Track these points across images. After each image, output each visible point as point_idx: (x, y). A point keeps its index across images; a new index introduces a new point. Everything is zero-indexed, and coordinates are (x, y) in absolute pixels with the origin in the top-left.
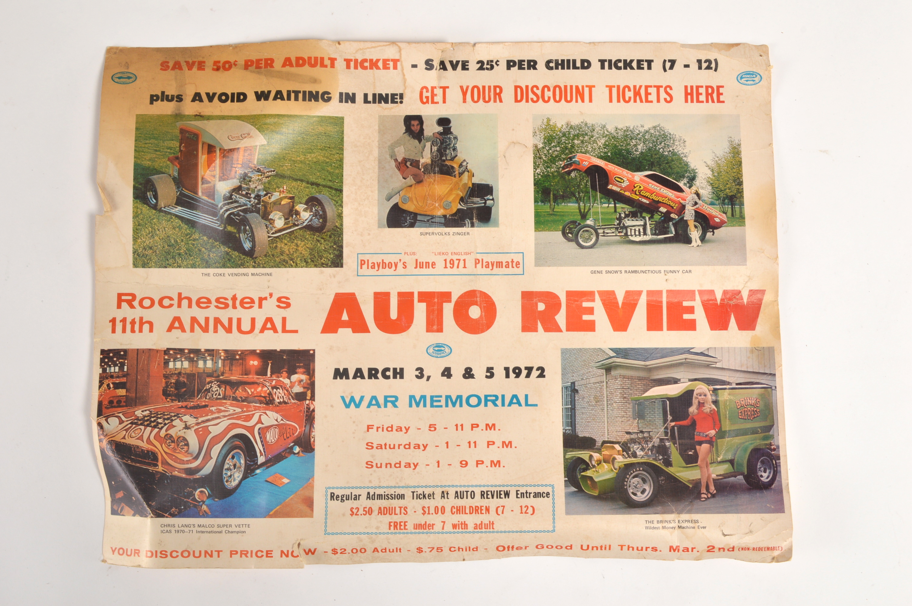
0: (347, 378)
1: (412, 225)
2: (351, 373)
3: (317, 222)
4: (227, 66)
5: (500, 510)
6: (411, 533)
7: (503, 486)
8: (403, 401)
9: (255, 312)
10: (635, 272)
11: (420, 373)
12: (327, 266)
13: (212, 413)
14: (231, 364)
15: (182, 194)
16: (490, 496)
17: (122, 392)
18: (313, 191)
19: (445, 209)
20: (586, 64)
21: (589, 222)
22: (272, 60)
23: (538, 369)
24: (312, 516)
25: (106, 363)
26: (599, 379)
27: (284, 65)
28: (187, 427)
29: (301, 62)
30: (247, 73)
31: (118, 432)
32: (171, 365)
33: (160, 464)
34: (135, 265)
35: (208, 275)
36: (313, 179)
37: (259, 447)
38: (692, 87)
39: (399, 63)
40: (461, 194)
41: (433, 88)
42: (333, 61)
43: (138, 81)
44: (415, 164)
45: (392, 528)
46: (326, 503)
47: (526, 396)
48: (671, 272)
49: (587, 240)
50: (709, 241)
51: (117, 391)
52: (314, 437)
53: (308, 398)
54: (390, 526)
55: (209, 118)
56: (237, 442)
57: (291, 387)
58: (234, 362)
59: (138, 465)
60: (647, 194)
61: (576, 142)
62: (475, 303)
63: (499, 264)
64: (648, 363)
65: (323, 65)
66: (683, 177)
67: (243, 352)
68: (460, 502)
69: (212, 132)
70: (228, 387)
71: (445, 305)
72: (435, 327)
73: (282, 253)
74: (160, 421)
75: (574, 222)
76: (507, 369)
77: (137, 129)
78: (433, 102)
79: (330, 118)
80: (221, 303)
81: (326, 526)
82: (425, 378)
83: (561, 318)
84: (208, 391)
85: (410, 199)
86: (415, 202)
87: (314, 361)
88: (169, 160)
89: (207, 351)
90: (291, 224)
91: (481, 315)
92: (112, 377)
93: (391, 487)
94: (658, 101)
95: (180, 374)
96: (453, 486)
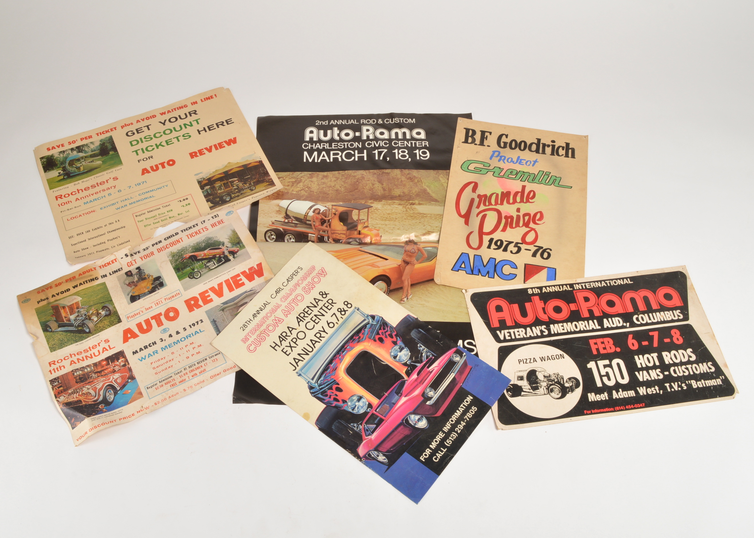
0: (138, 352)
1: (139, 299)
2: (138, 351)
3: (108, 313)
4: (60, 284)
5: (206, 365)
6: (179, 385)
7: (204, 358)
8: (160, 351)
9: (98, 348)
10: (217, 277)
11: (162, 340)
12: (117, 324)
13: (96, 382)
14: (96, 367)
15: (59, 324)
16: (200, 362)
17: (62, 388)
18: (103, 305)
19: (147, 289)
20: (177, 234)
21: (196, 270)
22: (75, 277)
23: (200, 321)
24: (143, 397)
25: (53, 383)
26: (221, 314)
27: (79, 276)
28: (88, 389)
29: (84, 273)
30: (67, 283)
31: (65, 400)
32: (75, 374)
33: (83, 402)
34: (51, 352)
35: (78, 345)
36: (102, 302)
37: (116, 385)
38: (213, 224)
39: (117, 260)
40: (151, 283)
41: (131, 262)
42: (95, 268)
43: (31, 300)
44: (133, 282)
45: (172, 386)
46: (146, 391)
47: (200, 330)
48: (229, 272)
49: (197, 276)
50: (236, 257)
51: (59, 389)
52: (134, 375)
53: (127, 364)
54: (171, 386)
55: (60, 300)
56: (108, 387)
57: (120, 364)
58: (97, 366)
59: (76, 405)
60: (211, 254)
61: (182, 253)
62: (171, 312)
63: (173, 297)
64: (235, 302)
65: (92, 270)
66: (220, 245)
67: (99, 362)
68: (191, 369)
69: (62, 303)
70: (98, 373)
71: (161, 317)
72: (160, 325)
73: (100, 327)
74: (78, 390)
75: (191, 273)
76: (190, 326)
77: (36, 313)
78: (132, 265)
79: (100, 284)
80: (86, 351)
81: (149, 397)
82: (164, 340)
83: (201, 303)
84: (92, 377)
85: (136, 292)
86: (137, 292)
87: (124, 353)
88: (51, 316)
89: (86, 366)
90: (99, 318)
91: (174, 314)
92: (56, 386)
93: (166, 376)
94: (204, 231)
95: (79, 375)
96: (187, 365)
